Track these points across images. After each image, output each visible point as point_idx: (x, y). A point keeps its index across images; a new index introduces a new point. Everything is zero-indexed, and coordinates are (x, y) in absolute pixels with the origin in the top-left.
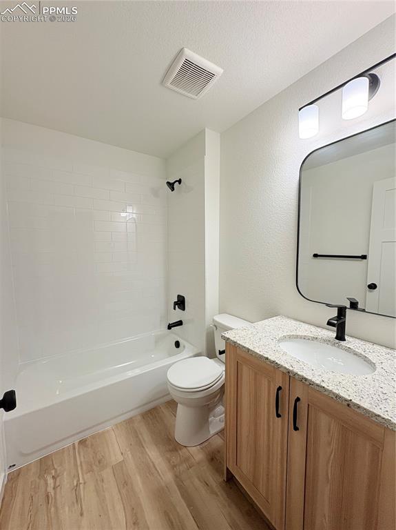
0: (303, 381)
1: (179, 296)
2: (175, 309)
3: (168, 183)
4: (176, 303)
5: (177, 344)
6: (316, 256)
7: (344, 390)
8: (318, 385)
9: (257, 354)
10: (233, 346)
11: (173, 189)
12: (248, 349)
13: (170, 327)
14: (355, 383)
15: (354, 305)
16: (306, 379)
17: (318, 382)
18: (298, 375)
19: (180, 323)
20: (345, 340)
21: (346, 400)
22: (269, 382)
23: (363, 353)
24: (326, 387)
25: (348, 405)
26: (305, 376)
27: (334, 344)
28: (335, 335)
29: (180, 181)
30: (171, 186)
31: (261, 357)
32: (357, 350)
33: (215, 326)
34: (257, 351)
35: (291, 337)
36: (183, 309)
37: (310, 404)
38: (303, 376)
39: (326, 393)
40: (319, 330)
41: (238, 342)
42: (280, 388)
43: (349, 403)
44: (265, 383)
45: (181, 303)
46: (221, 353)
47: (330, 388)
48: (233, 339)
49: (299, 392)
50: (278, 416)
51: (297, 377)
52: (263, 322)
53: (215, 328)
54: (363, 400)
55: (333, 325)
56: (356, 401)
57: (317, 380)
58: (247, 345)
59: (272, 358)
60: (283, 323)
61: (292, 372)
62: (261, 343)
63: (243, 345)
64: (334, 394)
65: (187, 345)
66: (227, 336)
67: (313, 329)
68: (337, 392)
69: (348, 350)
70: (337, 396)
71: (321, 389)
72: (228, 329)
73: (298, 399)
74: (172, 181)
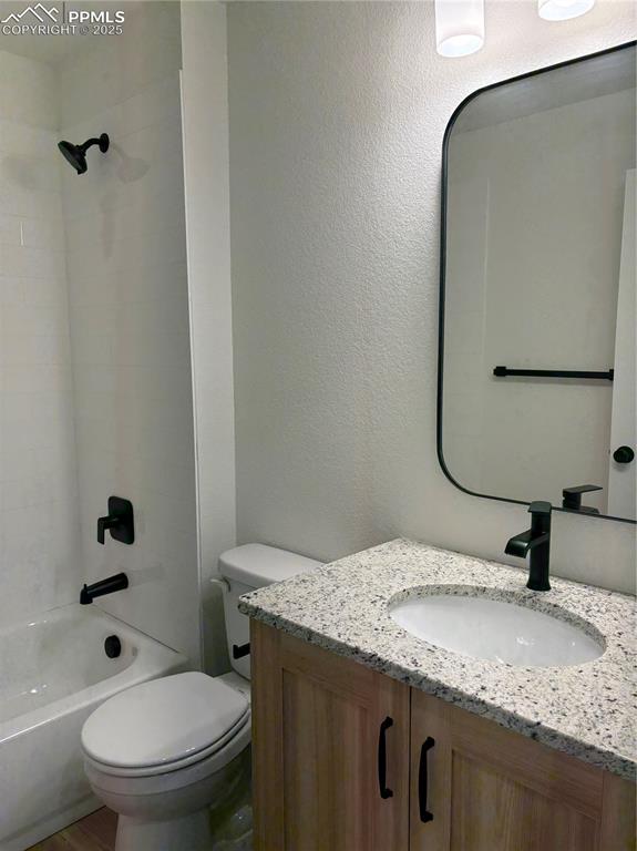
0: (440, 695)
1: (113, 501)
2: (101, 540)
3: (65, 147)
4: (103, 524)
5: (113, 647)
6: (501, 372)
7: (528, 702)
8: (471, 700)
9: (334, 641)
10: (269, 627)
11: (81, 167)
12: (310, 633)
13: (87, 596)
14: (553, 684)
15: (572, 501)
16: (445, 689)
17: (470, 692)
18: (430, 681)
19: (119, 582)
20: (548, 588)
21: (530, 725)
22: (364, 710)
23: (583, 615)
24: (488, 700)
25: (534, 735)
26: (443, 680)
27: (522, 601)
28: (524, 577)
29: (103, 143)
30: (75, 155)
31: (342, 647)
32: (571, 609)
33: (225, 580)
34: (333, 634)
35: (421, 594)
36: (129, 538)
37: (456, 749)
38: (438, 682)
39: (488, 716)
40: (492, 568)
41: (284, 616)
42: (388, 723)
43: (536, 729)
44: (352, 716)
45: (119, 521)
46: (240, 652)
47: (498, 703)
48: (268, 610)
49: (431, 725)
50: (386, 794)
51: (425, 687)
52: (353, 557)
53: (224, 587)
54: (563, 721)
55: (519, 552)
56: (550, 723)
57: (469, 688)
58: (306, 623)
59: (369, 647)
60: (405, 558)
61: (415, 675)
62: (345, 613)
63: (297, 621)
64: (504, 713)
65: (143, 644)
66: (254, 602)
67: (478, 566)
68: (510, 708)
69: (554, 611)
70: (513, 719)
71: (479, 709)
72: (257, 583)
73: (430, 743)
74: (78, 141)
